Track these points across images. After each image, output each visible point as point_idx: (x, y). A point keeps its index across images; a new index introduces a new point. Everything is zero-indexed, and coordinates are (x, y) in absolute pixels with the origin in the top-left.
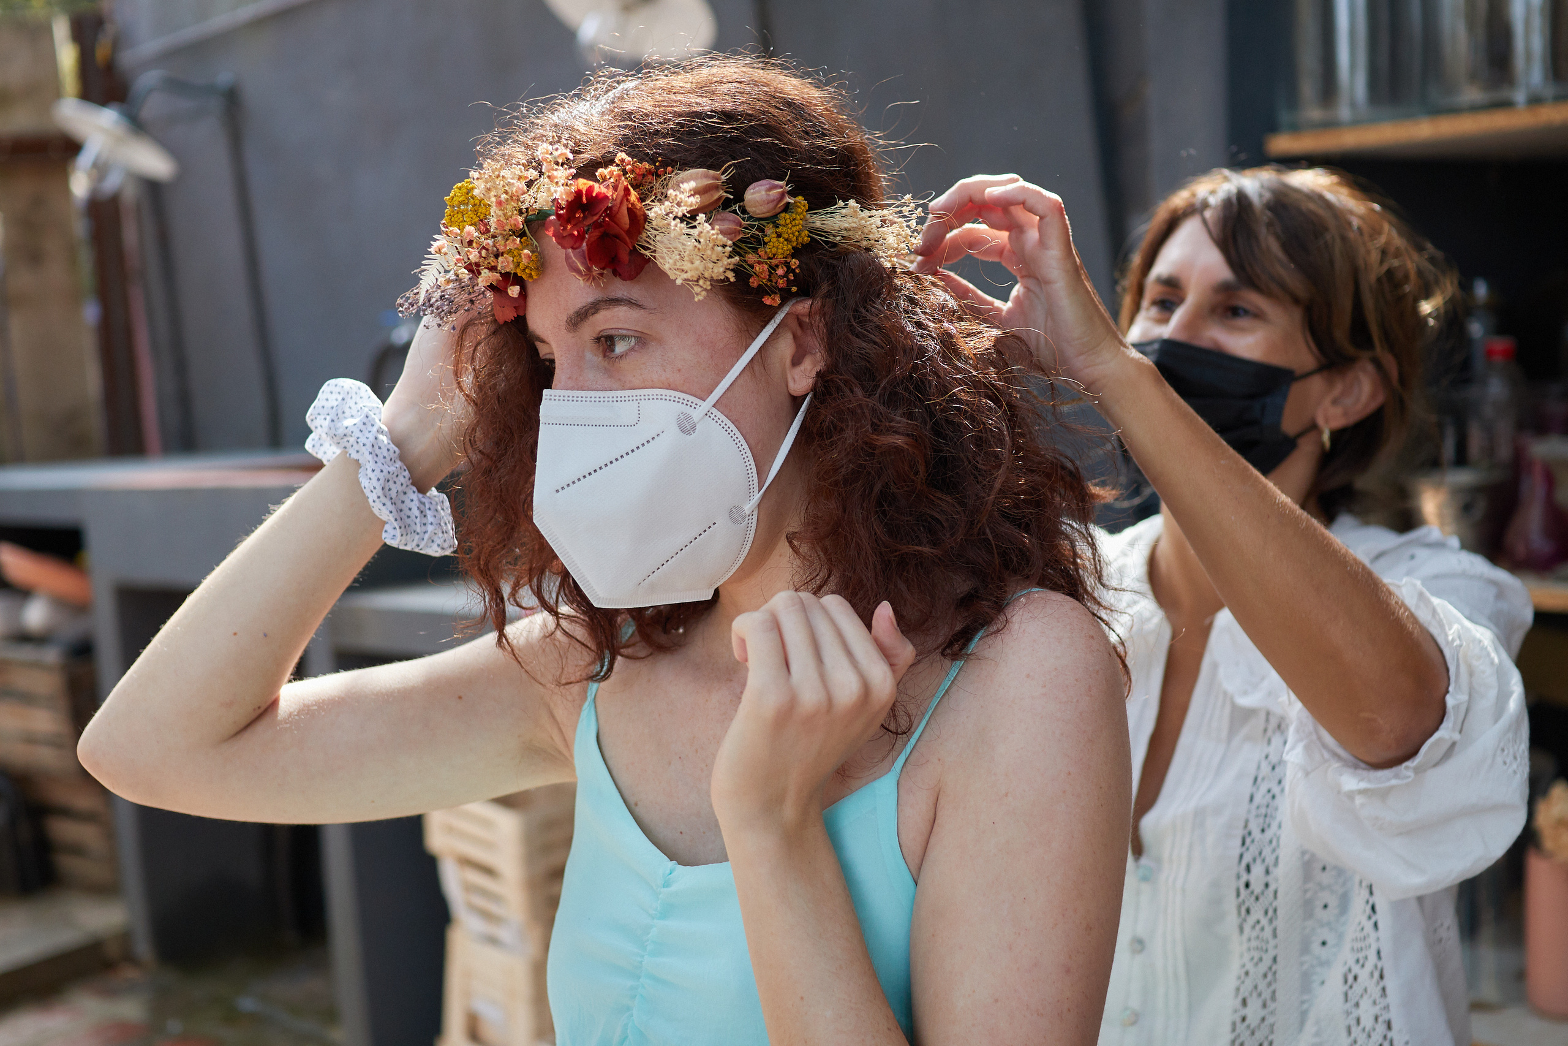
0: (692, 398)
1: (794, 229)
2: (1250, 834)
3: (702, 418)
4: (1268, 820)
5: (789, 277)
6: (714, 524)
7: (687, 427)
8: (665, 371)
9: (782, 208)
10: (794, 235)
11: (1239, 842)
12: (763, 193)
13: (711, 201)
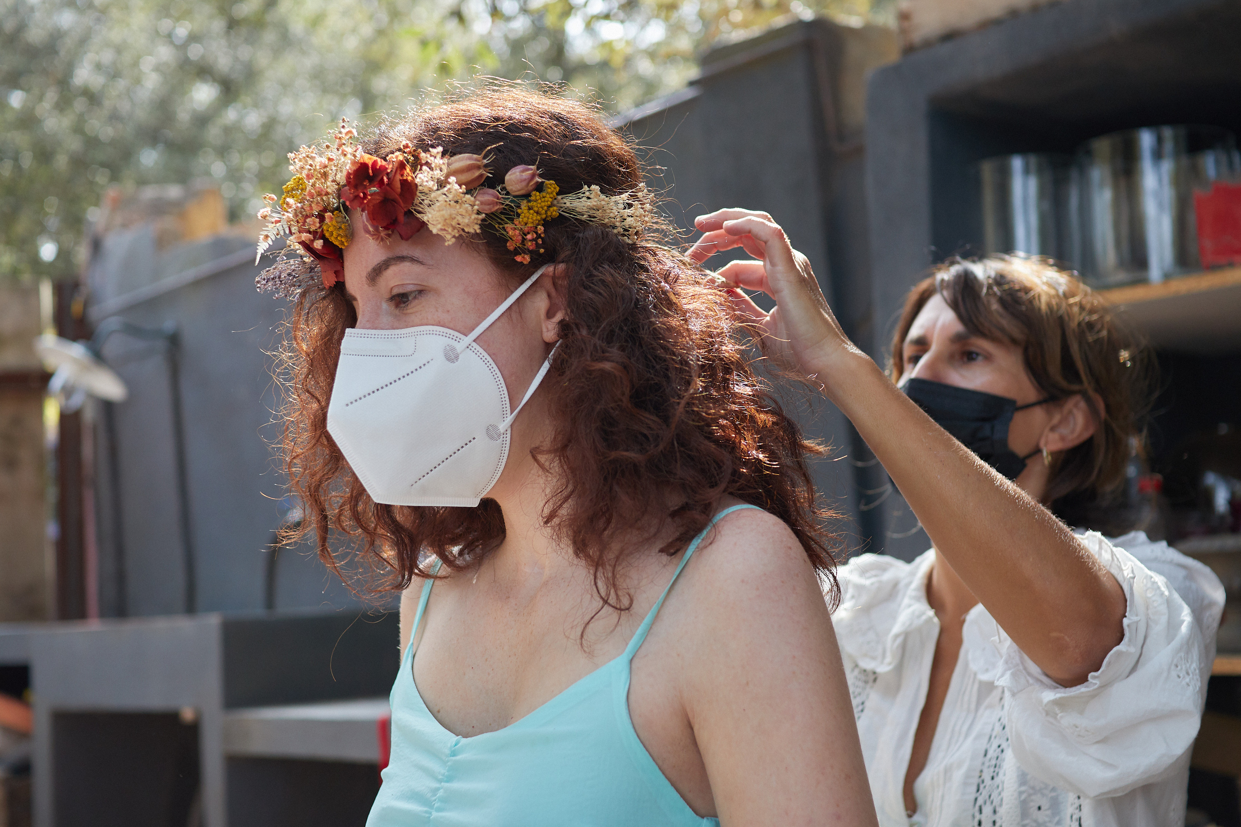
0: (457, 334)
1: (543, 204)
2: (983, 782)
3: (465, 349)
4: (997, 769)
5: (538, 241)
6: (474, 439)
7: (452, 356)
8: (437, 311)
9: (533, 187)
10: (543, 209)
11: (975, 788)
12: (518, 174)
13: (473, 177)
